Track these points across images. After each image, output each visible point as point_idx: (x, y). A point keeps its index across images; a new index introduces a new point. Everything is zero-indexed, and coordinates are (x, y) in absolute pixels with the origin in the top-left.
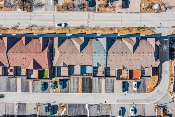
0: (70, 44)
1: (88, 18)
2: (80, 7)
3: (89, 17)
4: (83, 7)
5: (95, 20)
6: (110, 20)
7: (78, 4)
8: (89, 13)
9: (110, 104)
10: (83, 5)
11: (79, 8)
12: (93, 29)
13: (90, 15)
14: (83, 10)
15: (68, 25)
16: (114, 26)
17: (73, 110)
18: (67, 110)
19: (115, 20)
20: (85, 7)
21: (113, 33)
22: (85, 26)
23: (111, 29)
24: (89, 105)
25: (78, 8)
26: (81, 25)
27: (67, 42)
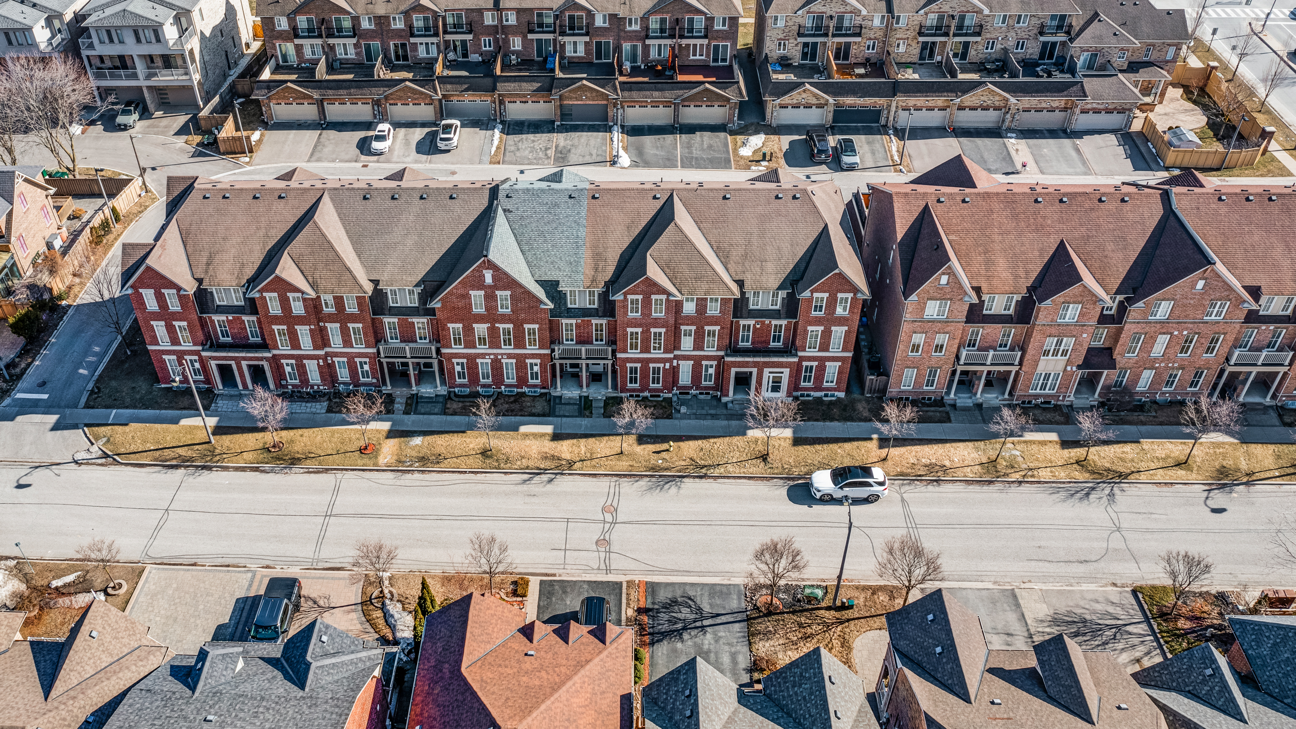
0: (745, 256)
1: (618, 535)
2: (685, 613)
3: (603, 542)
4: (664, 616)
5: (552, 520)
6: (423, 517)
7: (709, 636)
8: (608, 571)
9: (497, 166)
10: (665, 627)
11: (700, 610)
12: (571, 464)
13: (593, 559)
14: (663, 596)
15: (784, 492)
16: (399, 483)
17: (703, 150)
18: (735, 150)
19: (381, 517)
20: (640, 611)
21: (417, 441)
22: (644, 482)
23: (426, 462)
24: (613, 163)
25: (707, 608)
26: (674, 490)
27: (770, 267)
